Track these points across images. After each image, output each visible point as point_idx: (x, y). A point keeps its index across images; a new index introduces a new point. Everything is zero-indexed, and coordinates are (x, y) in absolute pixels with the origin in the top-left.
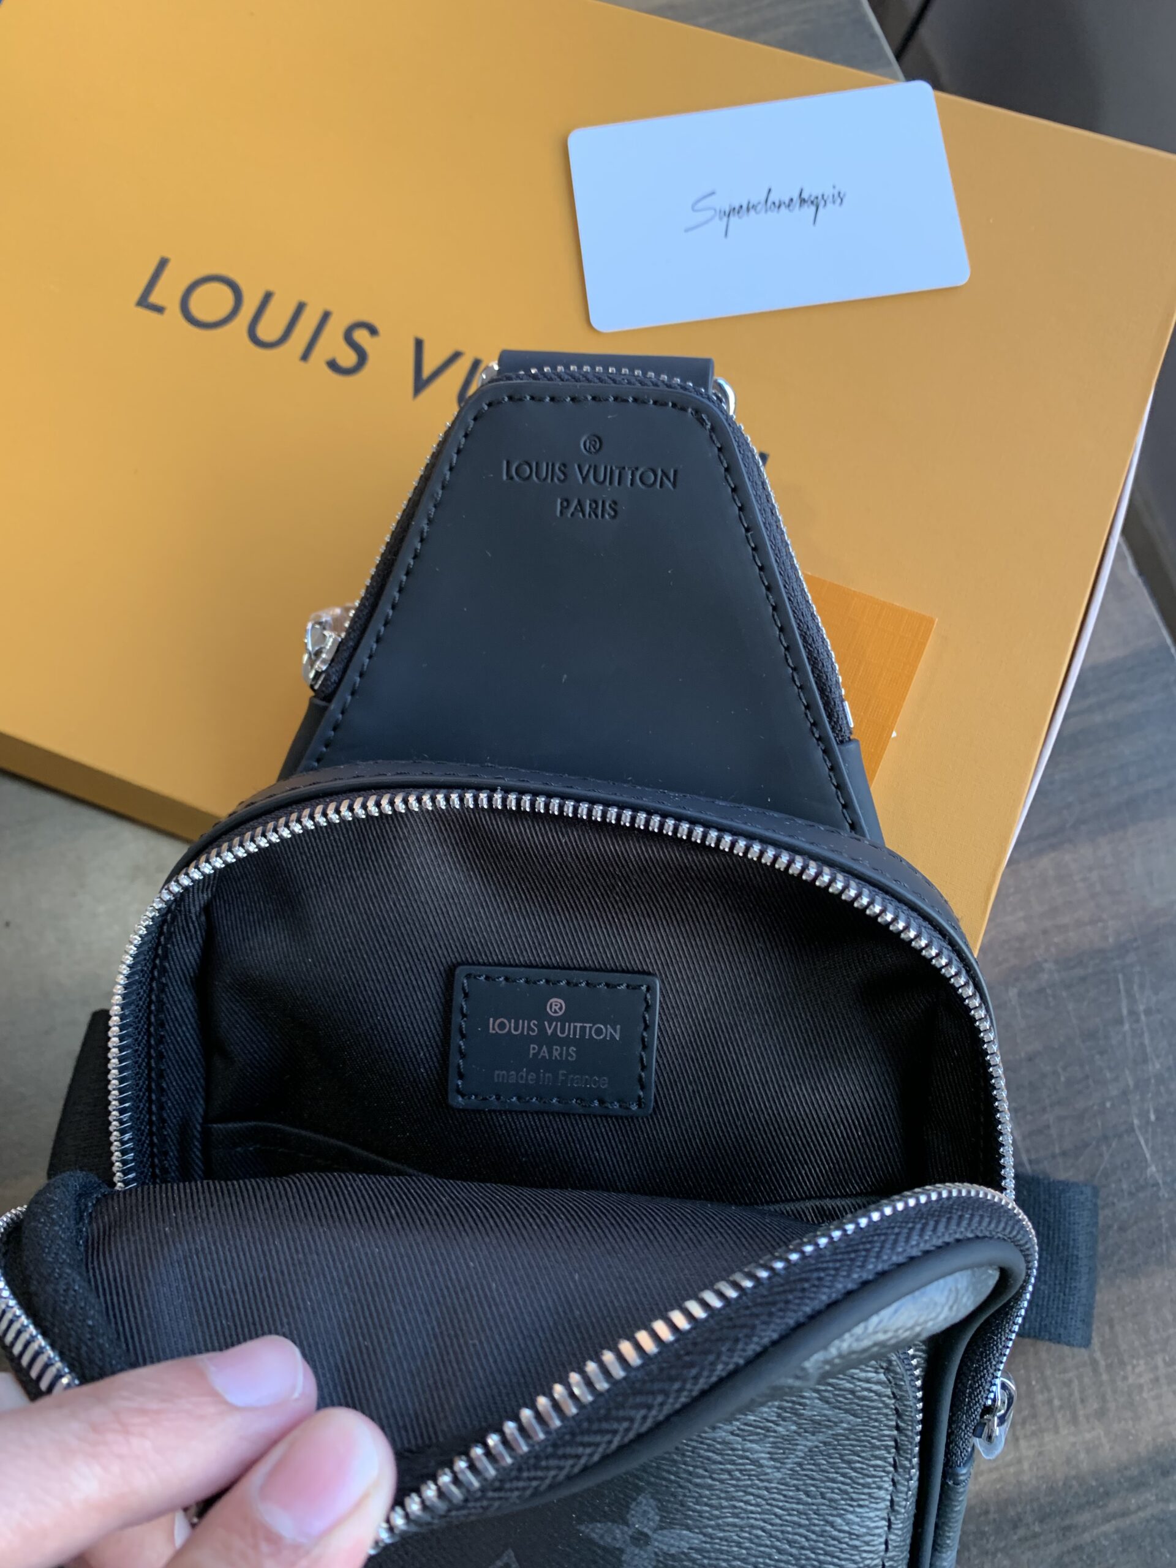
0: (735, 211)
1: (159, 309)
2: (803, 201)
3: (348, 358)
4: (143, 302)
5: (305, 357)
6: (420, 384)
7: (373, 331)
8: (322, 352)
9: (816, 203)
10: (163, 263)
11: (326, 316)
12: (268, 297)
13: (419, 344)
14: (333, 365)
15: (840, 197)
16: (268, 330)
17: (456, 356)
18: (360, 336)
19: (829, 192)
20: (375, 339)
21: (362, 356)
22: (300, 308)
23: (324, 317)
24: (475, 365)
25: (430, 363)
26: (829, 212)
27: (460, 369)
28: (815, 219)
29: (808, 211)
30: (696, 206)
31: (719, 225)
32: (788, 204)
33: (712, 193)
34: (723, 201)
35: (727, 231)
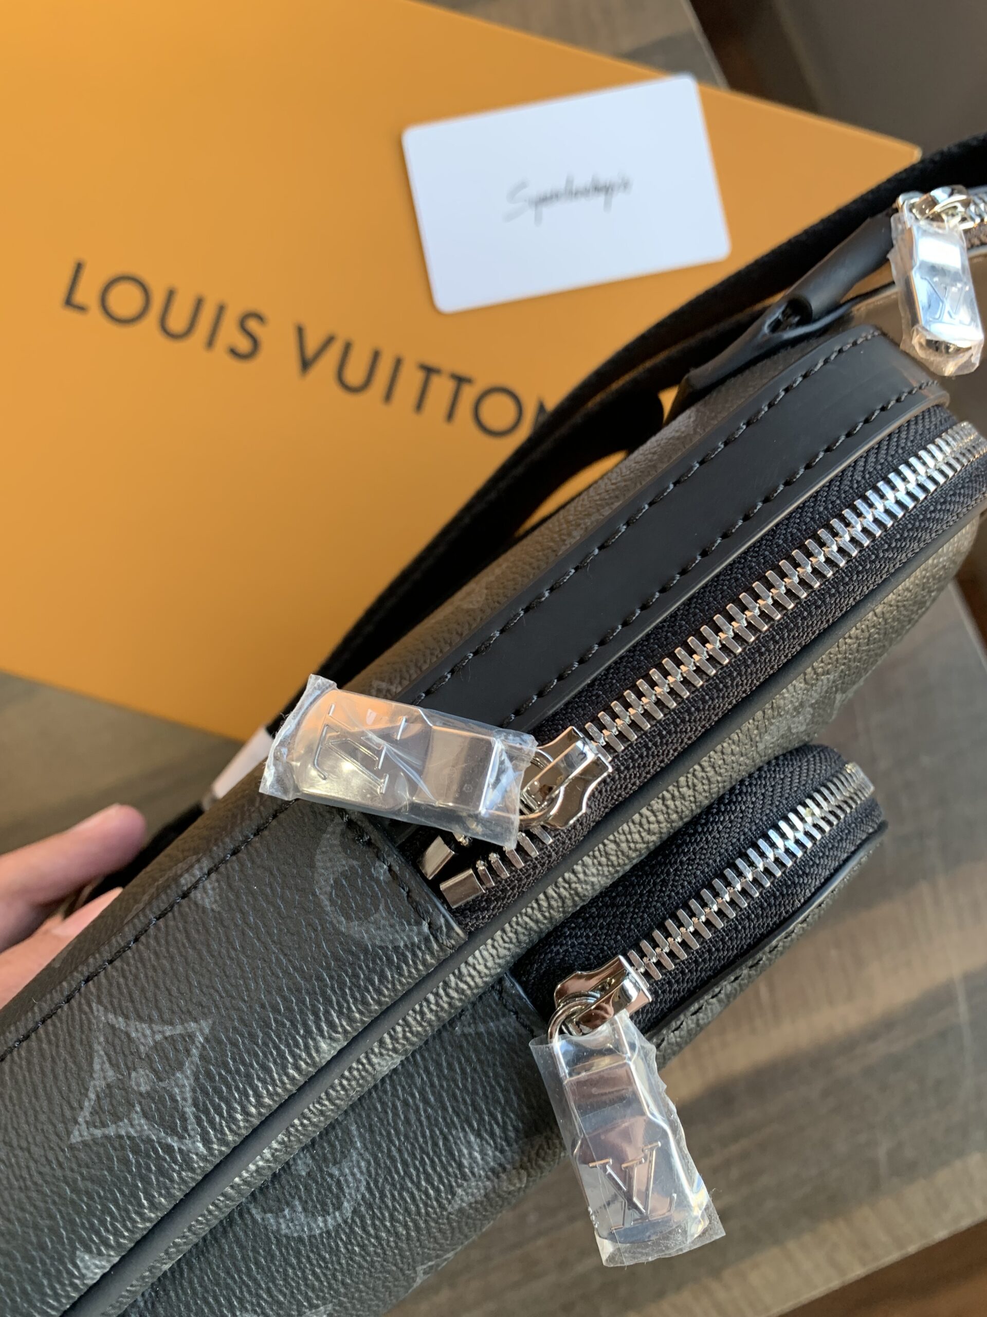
0: (544, 200)
1: (81, 309)
2: (596, 189)
3: (244, 345)
4: (69, 302)
5: (210, 344)
6: (306, 364)
7: (262, 320)
8: (223, 340)
9: (606, 190)
10: (79, 268)
12: (171, 295)
13: (300, 331)
14: (234, 352)
15: (626, 185)
16: (177, 322)
17: (330, 340)
18: (252, 325)
20: (265, 328)
21: (255, 343)
22: (199, 302)
23: (221, 309)
24: (348, 347)
25: (312, 346)
26: (619, 198)
27: (335, 351)
28: (607, 204)
29: (601, 199)
30: (512, 195)
31: (531, 213)
32: (585, 192)
33: (523, 185)
34: (533, 191)
35: (538, 219)
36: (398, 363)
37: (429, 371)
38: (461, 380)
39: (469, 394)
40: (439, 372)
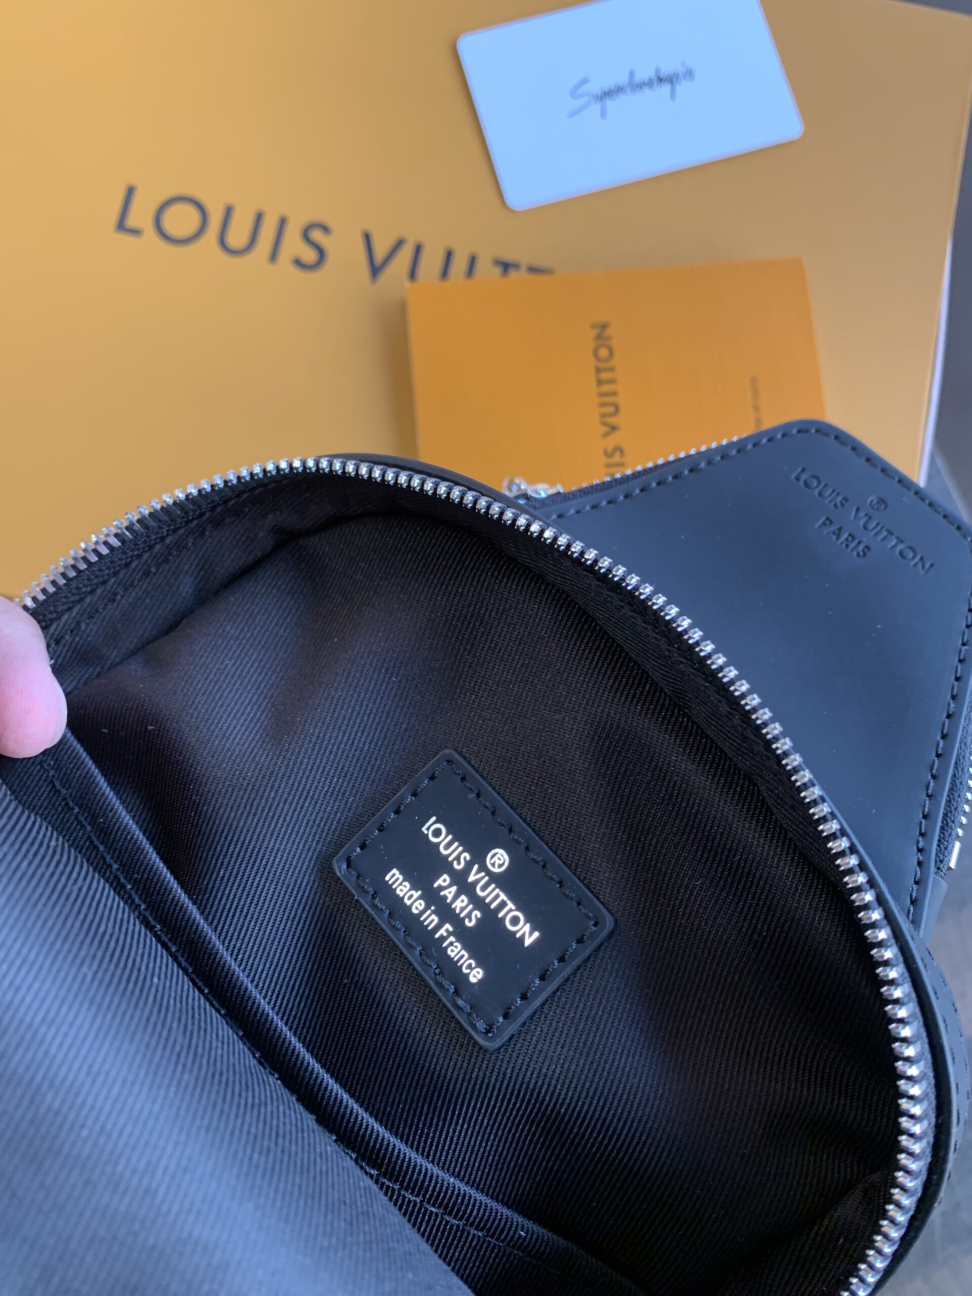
0: (607, 94)
1: (136, 232)
2: (660, 80)
3: (309, 256)
4: (121, 226)
5: (274, 257)
6: (375, 270)
7: (325, 229)
8: (286, 253)
9: (670, 80)
10: (130, 192)
12: (229, 211)
13: (367, 238)
14: (298, 263)
15: (689, 74)
16: (238, 237)
17: (400, 244)
18: (317, 235)
19: (680, 69)
20: (330, 237)
21: (321, 253)
22: (259, 217)
23: (283, 222)
24: (418, 249)
25: (381, 250)
26: (683, 87)
27: (406, 254)
28: (673, 95)
29: (666, 88)
30: (574, 94)
31: (596, 108)
32: (649, 84)
33: (585, 81)
34: (595, 87)
35: (603, 114)
36: (473, 261)
37: (506, 266)
38: (538, 271)
40: (516, 266)
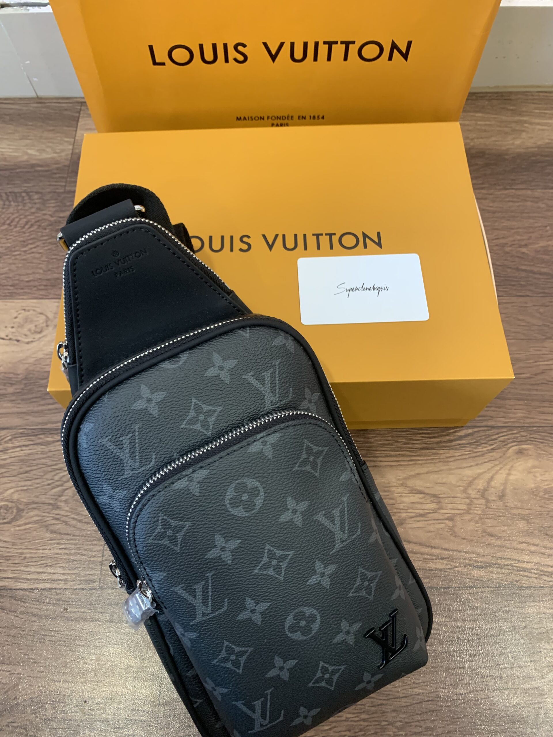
3: (245, 247)
5: (232, 250)
6: (271, 247)
7: (248, 237)
8: (236, 247)
11: (232, 237)
12: (211, 238)
13: (264, 236)
14: (241, 250)
16: (216, 247)
17: (277, 236)
18: (245, 239)
20: (250, 239)
21: (249, 246)
22: (222, 238)
24: (284, 236)
27: (280, 239)
36: (305, 236)
37: (318, 236)
38: (331, 235)
39: (335, 239)
40: (322, 235)
